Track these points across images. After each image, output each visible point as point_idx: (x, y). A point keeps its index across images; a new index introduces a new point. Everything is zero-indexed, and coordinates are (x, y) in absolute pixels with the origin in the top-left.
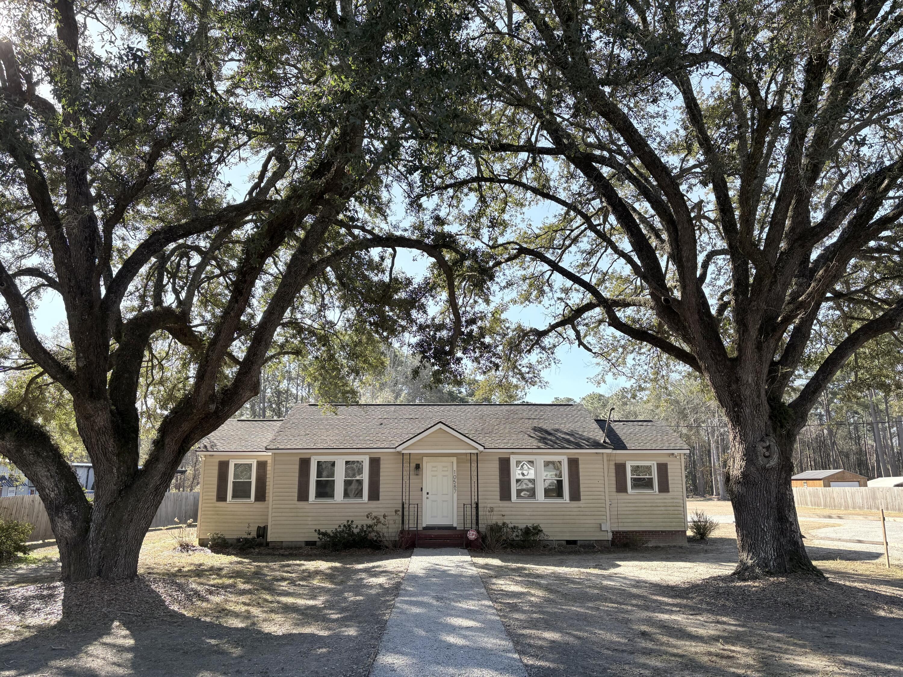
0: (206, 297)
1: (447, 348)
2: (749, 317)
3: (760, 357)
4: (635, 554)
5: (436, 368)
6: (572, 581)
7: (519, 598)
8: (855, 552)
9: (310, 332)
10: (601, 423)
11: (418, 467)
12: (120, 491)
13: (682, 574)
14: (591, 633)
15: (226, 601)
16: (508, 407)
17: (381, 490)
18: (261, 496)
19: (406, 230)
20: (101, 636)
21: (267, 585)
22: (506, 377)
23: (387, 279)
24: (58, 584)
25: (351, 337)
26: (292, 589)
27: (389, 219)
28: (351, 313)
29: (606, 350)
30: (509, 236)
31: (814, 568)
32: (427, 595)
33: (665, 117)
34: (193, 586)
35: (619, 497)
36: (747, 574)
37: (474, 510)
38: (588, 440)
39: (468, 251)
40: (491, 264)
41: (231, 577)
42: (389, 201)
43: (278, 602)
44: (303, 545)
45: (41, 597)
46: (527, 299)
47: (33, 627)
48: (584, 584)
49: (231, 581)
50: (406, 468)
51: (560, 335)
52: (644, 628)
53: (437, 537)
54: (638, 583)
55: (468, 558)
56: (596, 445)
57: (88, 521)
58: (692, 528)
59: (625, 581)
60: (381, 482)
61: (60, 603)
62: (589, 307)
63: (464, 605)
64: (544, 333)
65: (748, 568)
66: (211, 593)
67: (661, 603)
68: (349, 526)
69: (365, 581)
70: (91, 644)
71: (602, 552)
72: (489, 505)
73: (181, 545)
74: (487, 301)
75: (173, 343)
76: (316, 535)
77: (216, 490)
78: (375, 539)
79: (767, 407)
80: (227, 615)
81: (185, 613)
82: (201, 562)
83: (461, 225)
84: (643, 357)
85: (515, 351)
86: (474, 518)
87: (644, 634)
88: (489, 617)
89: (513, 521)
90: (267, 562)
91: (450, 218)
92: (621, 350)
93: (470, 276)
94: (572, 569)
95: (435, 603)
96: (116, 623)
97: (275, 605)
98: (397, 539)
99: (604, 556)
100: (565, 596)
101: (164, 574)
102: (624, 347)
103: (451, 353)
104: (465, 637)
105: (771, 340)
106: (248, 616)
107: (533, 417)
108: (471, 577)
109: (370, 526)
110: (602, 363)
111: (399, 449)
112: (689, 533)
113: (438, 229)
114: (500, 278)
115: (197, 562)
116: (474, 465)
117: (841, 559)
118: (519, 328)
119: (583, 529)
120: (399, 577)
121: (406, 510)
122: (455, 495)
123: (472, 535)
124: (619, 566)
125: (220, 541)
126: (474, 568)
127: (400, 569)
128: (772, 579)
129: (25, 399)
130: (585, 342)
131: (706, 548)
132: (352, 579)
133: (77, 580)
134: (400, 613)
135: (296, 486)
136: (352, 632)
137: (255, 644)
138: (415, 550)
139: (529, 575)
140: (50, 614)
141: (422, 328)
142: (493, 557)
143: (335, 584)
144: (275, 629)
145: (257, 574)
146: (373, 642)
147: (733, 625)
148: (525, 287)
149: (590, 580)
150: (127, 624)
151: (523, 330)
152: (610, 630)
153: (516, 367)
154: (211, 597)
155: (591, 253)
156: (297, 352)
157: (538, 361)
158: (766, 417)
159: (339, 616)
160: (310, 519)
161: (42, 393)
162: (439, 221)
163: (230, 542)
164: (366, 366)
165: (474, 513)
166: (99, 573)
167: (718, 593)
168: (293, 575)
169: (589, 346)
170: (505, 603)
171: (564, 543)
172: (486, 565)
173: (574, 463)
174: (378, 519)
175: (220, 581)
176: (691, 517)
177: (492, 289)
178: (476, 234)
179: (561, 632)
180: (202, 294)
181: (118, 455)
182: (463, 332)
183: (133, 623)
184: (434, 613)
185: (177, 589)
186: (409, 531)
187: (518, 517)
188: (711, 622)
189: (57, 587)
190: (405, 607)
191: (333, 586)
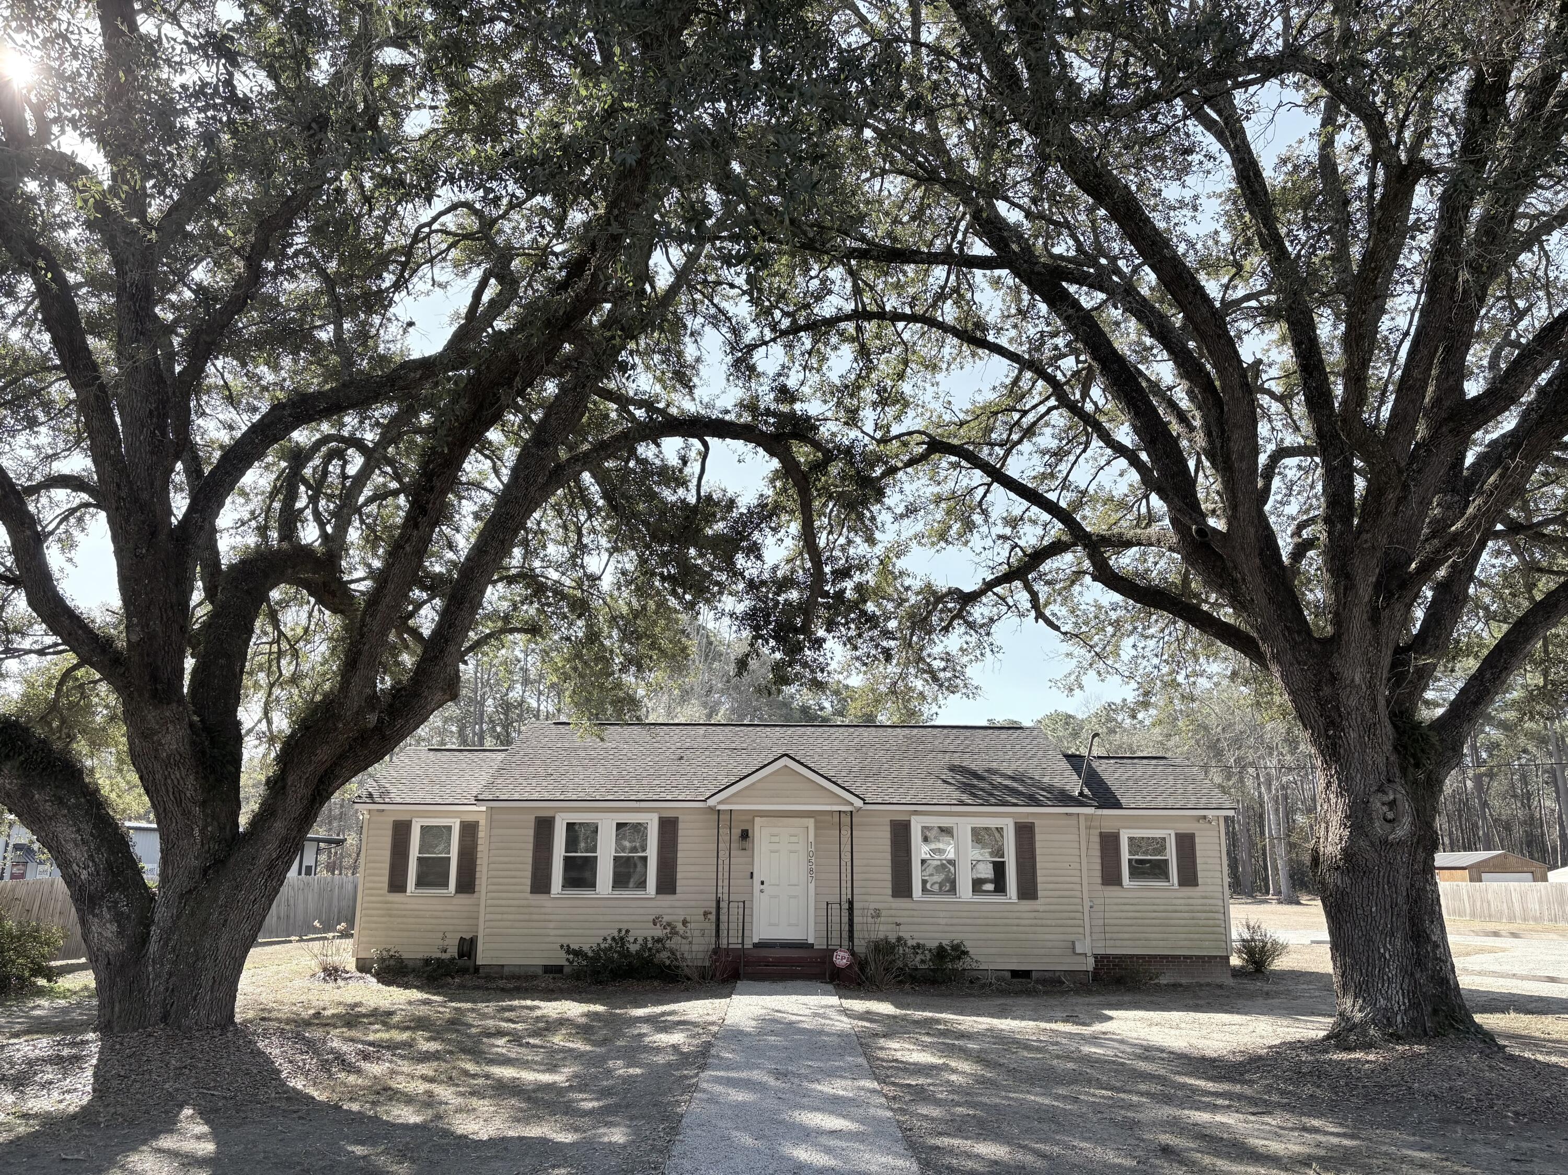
0: (375, 532)
1: (799, 622)
2: (1356, 562)
3: (1377, 639)
4: (1138, 997)
5: (778, 655)
6: (1027, 1046)
7: (927, 1075)
8: (1541, 999)
9: (556, 593)
10: (1074, 760)
11: (745, 835)
12: (205, 871)
13: (1228, 1037)
14: (1067, 1147)
15: (393, 1072)
16: (907, 731)
17: (679, 876)
18: (467, 884)
19: (727, 412)
20: (155, 1135)
21: (469, 1044)
22: (903, 676)
23: (692, 499)
24: (91, 1036)
25: (629, 604)
26: (514, 1052)
27: (697, 392)
28: (629, 560)
29: (1084, 629)
30: (911, 422)
31: (1479, 1027)
32: (758, 1067)
33: (1195, 208)
34: (335, 1044)
35: (1107, 894)
36: (1352, 1037)
37: (845, 914)
38: (1049, 789)
39: (837, 447)
40: (878, 471)
41: (407, 1028)
42: (698, 360)
43: (487, 1076)
44: (540, 971)
45: (58, 1061)
46: (943, 536)
47: (36, 1116)
48: (1047, 1051)
49: (405, 1036)
50: (724, 838)
51: (1003, 599)
52: (1166, 1138)
53: (778, 962)
54: (1148, 1052)
55: (834, 1000)
56: (1064, 798)
57: (146, 922)
58: (1240, 952)
59: (1123, 1047)
60: (679, 861)
61: (89, 1073)
62: (1056, 548)
63: (826, 1088)
64: (971, 598)
65: (1355, 1026)
66: (366, 1057)
67: (1194, 1090)
68: (622, 939)
69: (647, 1039)
70: (134, 1149)
71: (1077, 992)
72: (872, 906)
73: (325, 970)
74: (871, 540)
75: (316, 613)
76: (563, 954)
77: (387, 872)
78: (668, 962)
79: (1389, 728)
80: (391, 1100)
81: (316, 1094)
82: (358, 999)
83: (825, 402)
84: (1152, 643)
85: (921, 629)
86: (846, 927)
87: (1166, 1151)
88: (872, 1111)
89: (915, 935)
90: (474, 1002)
91: (806, 390)
92: (1110, 630)
93: (840, 495)
94: (1024, 1024)
95: (772, 1082)
96: (188, 1111)
97: (480, 1081)
98: (707, 964)
99: (1080, 1000)
100: (1012, 1072)
101: (288, 1021)
102: (1117, 624)
103: (806, 629)
104: (828, 1150)
105: (1397, 606)
106: (429, 1101)
107: (952, 748)
108: (841, 1035)
109: (659, 940)
110: (1076, 653)
111: (711, 802)
112: (1235, 961)
113: (784, 408)
114: (893, 499)
115: (350, 1000)
116: (846, 833)
117: (1518, 1010)
118: (928, 589)
119: (1043, 951)
120: (708, 1033)
121: (724, 911)
122: (812, 886)
123: (841, 959)
124: (1111, 1018)
125: (392, 962)
126: (845, 1019)
127: (710, 1019)
128: (1399, 1048)
129: (53, 706)
130: (1047, 613)
131: (1266, 988)
132: (624, 1035)
133: (124, 1029)
134: (707, 1100)
135: (529, 868)
136: (617, 1136)
137: (436, 1157)
138: (739, 983)
139: (945, 1033)
140: (69, 1092)
141: (752, 585)
142: (880, 1000)
143: (594, 1043)
144: (476, 1128)
145: (455, 1023)
146: (654, 1157)
147: (1332, 1134)
148: (940, 515)
149: (1057, 1043)
150: (206, 1114)
151: (934, 593)
152: (1101, 1141)
153: (921, 659)
154: (366, 1066)
155: (1059, 455)
156: (533, 630)
157: (961, 649)
158: (1388, 747)
159: (596, 1104)
160: (552, 925)
161: (83, 696)
162: (785, 394)
163: (411, 964)
164: (655, 654)
165: (845, 919)
166: (165, 1018)
167: (1299, 1074)
168: (519, 1026)
169: (1054, 620)
170: (902, 1086)
171: (1008, 975)
172: (868, 1012)
173: (1025, 832)
174: (673, 928)
175: (385, 1036)
176: (1237, 932)
177: (879, 520)
178: (852, 419)
179: (1009, 1144)
180: (368, 526)
181: (204, 804)
182: (827, 592)
183: (217, 1111)
184: (770, 1103)
185: (305, 1048)
186: (727, 950)
187: (923, 928)
188: (1292, 1129)
189: (87, 1042)
190: (718, 1089)
191: (588, 1048)
